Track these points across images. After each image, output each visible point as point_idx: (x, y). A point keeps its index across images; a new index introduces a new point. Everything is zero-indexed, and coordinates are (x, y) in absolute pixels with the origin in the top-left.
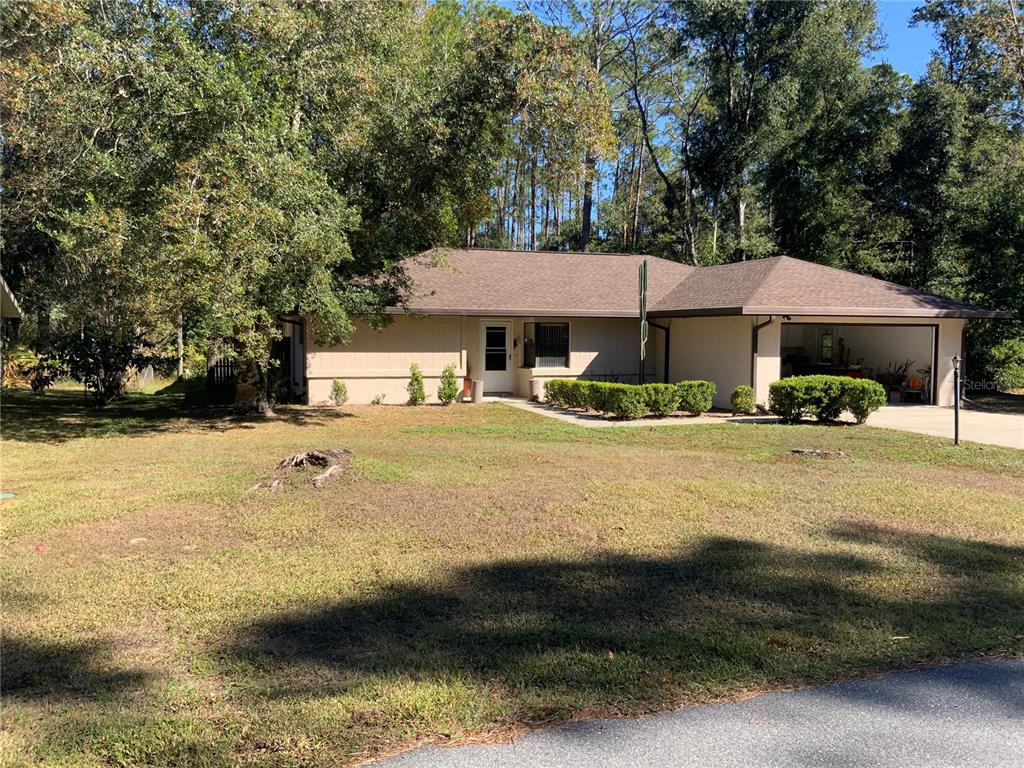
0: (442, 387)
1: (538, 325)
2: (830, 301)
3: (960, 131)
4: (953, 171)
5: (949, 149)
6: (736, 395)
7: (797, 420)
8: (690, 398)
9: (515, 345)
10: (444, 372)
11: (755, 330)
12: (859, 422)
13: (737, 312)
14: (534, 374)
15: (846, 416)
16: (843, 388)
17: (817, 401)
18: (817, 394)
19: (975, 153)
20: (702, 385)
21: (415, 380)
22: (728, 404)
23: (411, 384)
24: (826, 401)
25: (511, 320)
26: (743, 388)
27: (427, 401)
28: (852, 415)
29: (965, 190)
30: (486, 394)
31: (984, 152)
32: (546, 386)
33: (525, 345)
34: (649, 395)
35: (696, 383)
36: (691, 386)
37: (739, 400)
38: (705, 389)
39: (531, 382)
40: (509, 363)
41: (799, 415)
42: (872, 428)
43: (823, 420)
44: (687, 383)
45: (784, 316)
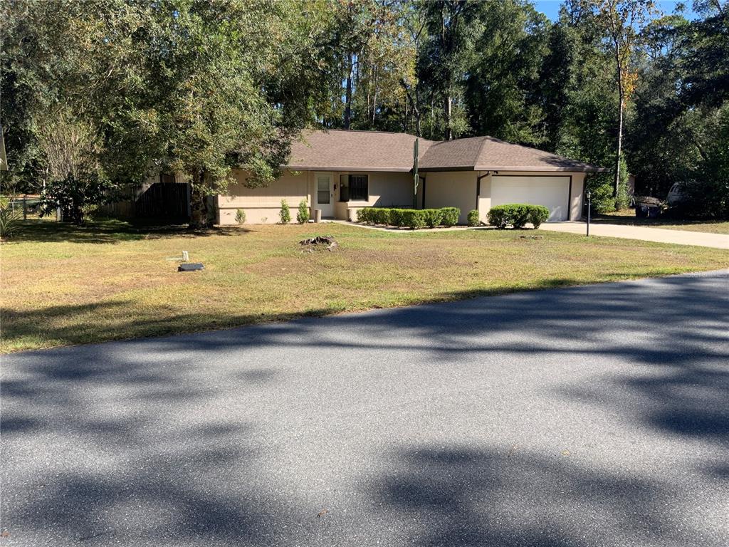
0: (300, 213)
1: (350, 176)
2: (517, 163)
3: (577, 57)
4: (573, 80)
5: (571, 68)
6: (470, 215)
7: (503, 228)
8: (448, 218)
9: (335, 188)
10: (301, 204)
11: (479, 179)
12: (536, 228)
13: (471, 169)
14: (349, 206)
15: (529, 225)
16: (528, 210)
17: (515, 217)
18: (515, 213)
19: (585, 70)
20: (453, 210)
21: (284, 209)
22: (467, 222)
23: (281, 211)
24: (519, 217)
25: (333, 173)
26: (473, 211)
27: (291, 222)
28: (532, 224)
29: (579, 92)
30: (323, 218)
31: (590, 69)
32: (358, 212)
33: (341, 188)
34: (427, 215)
35: (451, 208)
36: (448, 211)
37: (472, 218)
38: (454, 212)
39: (348, 211)
40: (331, 200)
41: (505, 225)
42: (543, 231)
43: (516, 228)
44: (446, 208)
45: (495, 171)
